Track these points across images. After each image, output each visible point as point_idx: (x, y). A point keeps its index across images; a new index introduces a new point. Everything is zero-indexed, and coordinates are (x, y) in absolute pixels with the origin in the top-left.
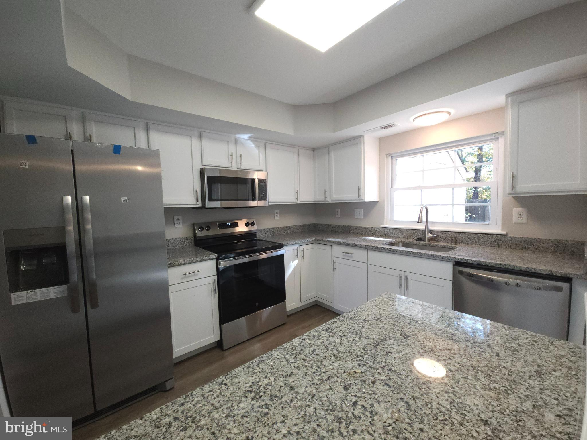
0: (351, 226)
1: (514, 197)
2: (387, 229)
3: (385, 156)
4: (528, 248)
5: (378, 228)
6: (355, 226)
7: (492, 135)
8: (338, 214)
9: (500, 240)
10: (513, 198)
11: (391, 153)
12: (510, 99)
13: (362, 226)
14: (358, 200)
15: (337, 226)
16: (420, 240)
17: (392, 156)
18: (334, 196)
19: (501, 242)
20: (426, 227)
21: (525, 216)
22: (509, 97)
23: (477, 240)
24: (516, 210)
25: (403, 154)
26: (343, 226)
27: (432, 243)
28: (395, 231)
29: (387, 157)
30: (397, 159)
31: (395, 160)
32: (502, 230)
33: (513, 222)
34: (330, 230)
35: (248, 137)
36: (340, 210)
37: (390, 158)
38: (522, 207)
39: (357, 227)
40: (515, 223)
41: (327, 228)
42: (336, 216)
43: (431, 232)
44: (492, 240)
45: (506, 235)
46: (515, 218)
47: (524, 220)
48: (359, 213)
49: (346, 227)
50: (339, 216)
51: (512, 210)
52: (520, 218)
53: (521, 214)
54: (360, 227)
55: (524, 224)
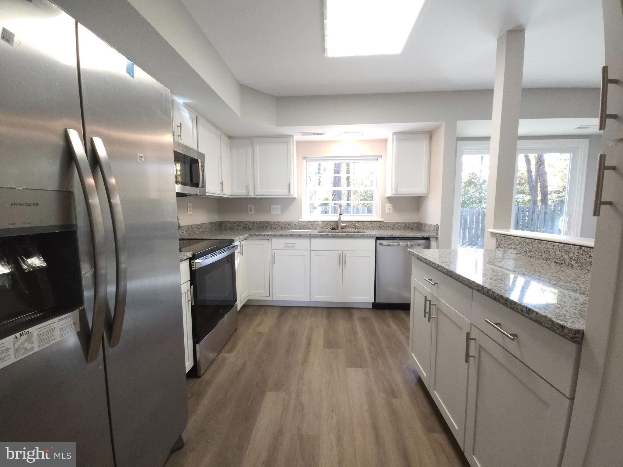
2: (305, 222)
4: (394, 228)
5: (297, 222)
6: (273, 221)
7: (375, 156)
8: (251, 211)
9: (381, 225)
10: (386, 199)
11: (306, 156)
12: (395, 136)
13: (281, 221)
15: (251, 223)
16: (334, 229)
17: (306, 159)
18: (259, 190)
19: (381, 226)
20: (339, 219)
21: (391, 209)
22: (395, 134)
23: (369, 226)
24: (388, 205)
25: (312, 159)
26: (259, 222)
27: (343, 230)
28: (313, 223)
29: (303, 159)
32: (382, 217)
33: (386, 213)
34: (242, 227)
35: (183, 103)
36: (253, 206)
38: (391, 204)
39: (275, 222)
40: (387, 214)
41: (238, 225)
42: (250, 213)
43: (343, 222)
44: (376, 225)
45: (384, 221)
46: (387, 211)
47: (391, 212)
48: (277, 209)
49: (262, 223)
50: (253, 212)
51: (386, 206)
52: (389, 210)
53: (389, 208)
54: (278, 222)
55: (391, 214)
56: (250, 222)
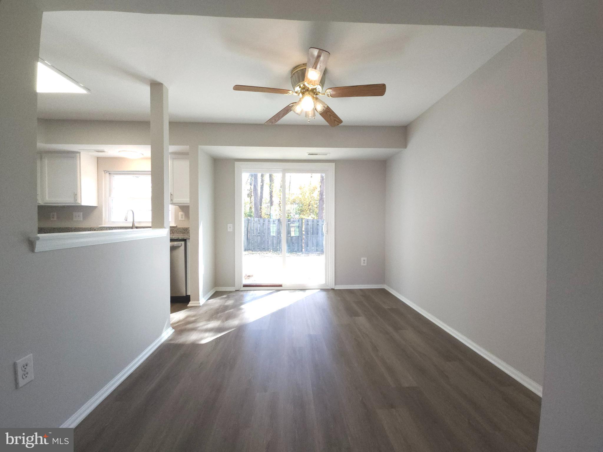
0: (69, 228)
1: (179, 207)
2: (105, 228)
3: (103, 172)
5: (97, 228)
6: (74, 227)
8: (53, 218)
9: (174, 230)
11: (109, 170)
13: (81, 227)
14: (74, 203)
17: (109, 172)
18: (47, 199)
20: (133, 225)
21: (183, 217)
24: (181, 213)
25: (120, 173)
26: (60, 228)
29: (105, 173)
30: (114, 176)
31: (112, 176)
32: (175, 225)
33: (179, 219)
37: (107, 174)
38: (183, 212)
39: (76, 228)
40: (180, 220)
45: (176, 227)
46: (180, 218)
47: (184, 219)
48: (78, 217)
49: (63, 229)
50: (55, 219)
51: (179, 213)
52: (182, 218)
53: (182, 215)
54: (79, 228)
55: (183, 220)
56: (51, 228)
